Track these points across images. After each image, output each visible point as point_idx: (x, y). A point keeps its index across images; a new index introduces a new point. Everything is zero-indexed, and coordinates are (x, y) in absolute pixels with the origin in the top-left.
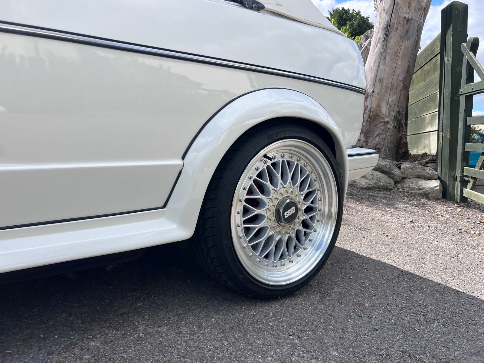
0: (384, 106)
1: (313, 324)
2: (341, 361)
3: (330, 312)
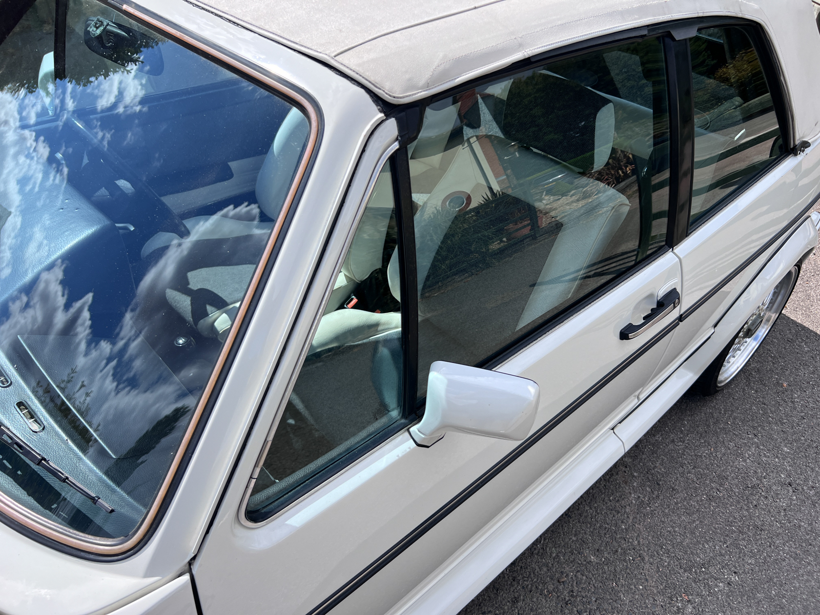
1: (757, 417)
2: (794, 458)
3: (761, 400)
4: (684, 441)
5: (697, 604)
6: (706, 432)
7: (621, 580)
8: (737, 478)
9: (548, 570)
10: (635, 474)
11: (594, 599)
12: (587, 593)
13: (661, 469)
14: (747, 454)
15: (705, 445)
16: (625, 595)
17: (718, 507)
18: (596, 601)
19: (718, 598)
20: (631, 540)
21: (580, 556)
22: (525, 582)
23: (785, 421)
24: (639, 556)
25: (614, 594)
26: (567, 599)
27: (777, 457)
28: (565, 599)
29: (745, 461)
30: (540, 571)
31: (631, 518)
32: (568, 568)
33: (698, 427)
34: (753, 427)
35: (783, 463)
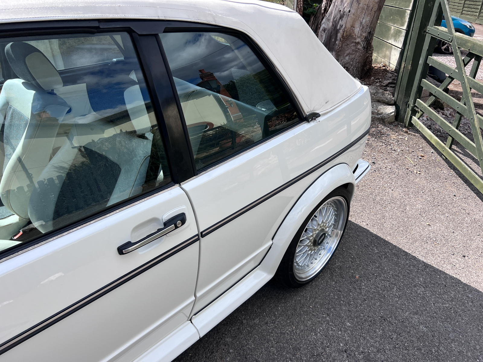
0: (357, 26)
1: (332, 301)
2: (353, 330)
3: (338, 288)
4: (275, 323)
6: (293, 314)
8: (307, 349)
13: (251, 346)
14: (319, 330)
15: (290, 325)
23: (352, 303)
27: (341, 330)
29: (316, 335)
33: (288, 311)
34: (328, 309)
35: (344, 335)
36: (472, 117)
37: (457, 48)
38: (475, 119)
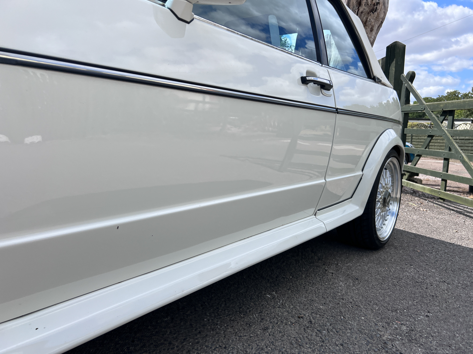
3: (407, 255)
4: (367, 266)
5: (408, 325)
6: (379, 263)
7: (347, 315)
8: (408, 279)
9: (289, 314)
10: (340, 276)
11: (329, 324)
12: (322, 321)
13: (356, 274)
14: (409, 271)
15: (381, 267)
16: (353, 321)
17: (402, 288)
18: (330, 325)
19: (423, 322)
20: (347, 299)
21: (312, 306)
22: (272, 320)
24: (356, 306)
25: (344, 321)
26: (307, 325)
27: (429, 272)
28: (306, 325)
29: (410, 273)
30: (283, 314)
31: (344, 291)
32: (304, 312)
33: (373, 261)
36: (460, 156)
37: (431, 112)
38: (464, 156)
